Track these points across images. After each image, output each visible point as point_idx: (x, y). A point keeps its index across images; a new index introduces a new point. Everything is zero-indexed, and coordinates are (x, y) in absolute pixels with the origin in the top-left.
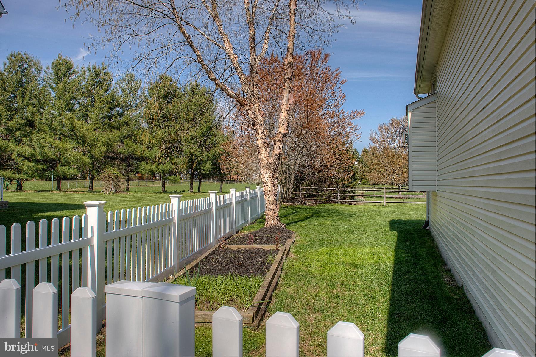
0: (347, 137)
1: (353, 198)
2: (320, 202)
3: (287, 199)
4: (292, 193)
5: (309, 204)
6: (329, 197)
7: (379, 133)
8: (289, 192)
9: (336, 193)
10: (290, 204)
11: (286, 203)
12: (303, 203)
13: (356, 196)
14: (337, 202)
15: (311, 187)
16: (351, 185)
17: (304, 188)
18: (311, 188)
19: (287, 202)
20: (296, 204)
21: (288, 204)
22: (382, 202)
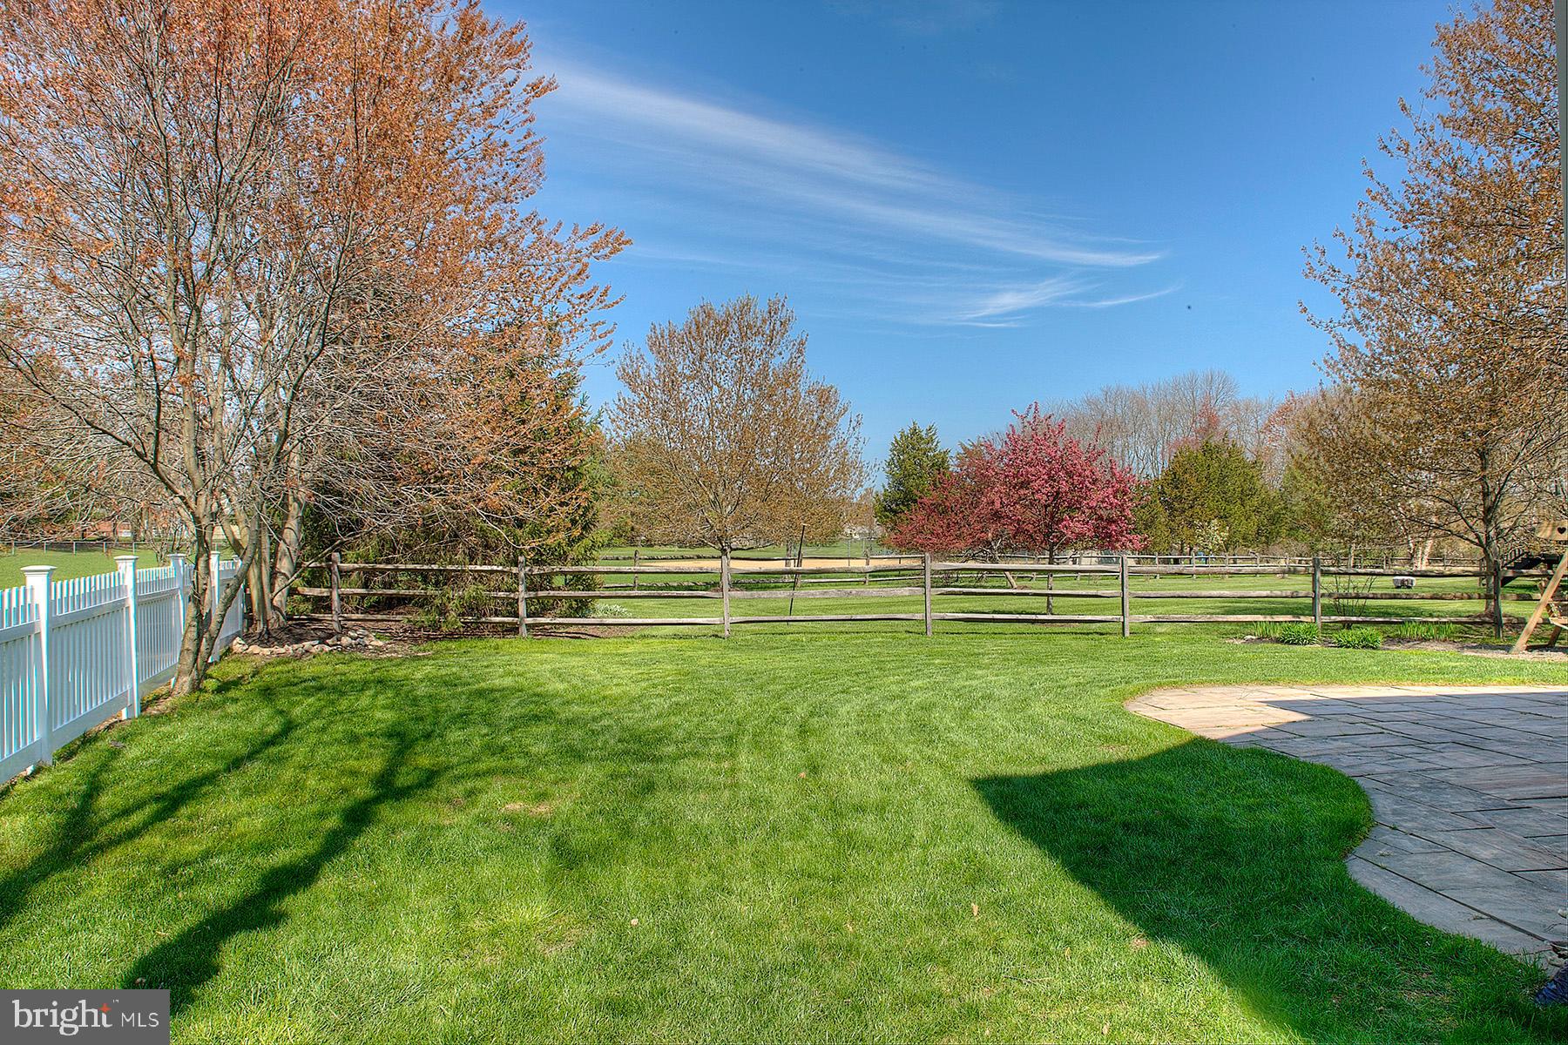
0: (552, 341)
1: (581, 607)
2: (434, 633)
3: (266, 622)
4: (292, 591)
5: (380, 643)
6: (473, 608)
7: (651, 358)
8: (277, 589)
9: (510, 590)
10: (283, 650)
11: (255, 649)
12: (345, 640)
13: (594, 598)
14: (514, 629)
15: (388, 562)
16: (577, 551)
17: (357, 569)
18: (389, 567)
19: (266, 639)
20: (314, 650)
21: (267, 651)
22: (717, 620)
